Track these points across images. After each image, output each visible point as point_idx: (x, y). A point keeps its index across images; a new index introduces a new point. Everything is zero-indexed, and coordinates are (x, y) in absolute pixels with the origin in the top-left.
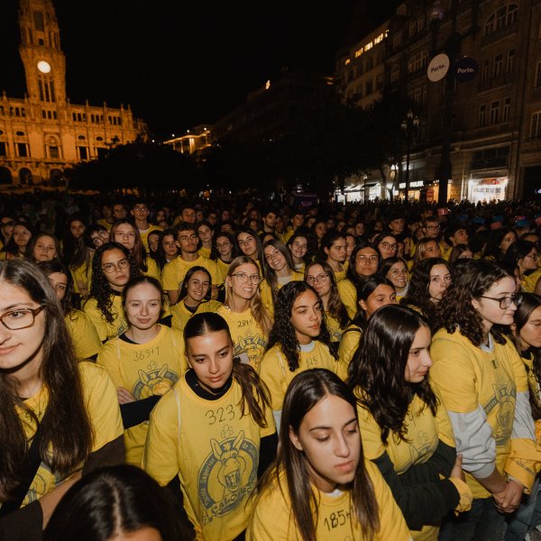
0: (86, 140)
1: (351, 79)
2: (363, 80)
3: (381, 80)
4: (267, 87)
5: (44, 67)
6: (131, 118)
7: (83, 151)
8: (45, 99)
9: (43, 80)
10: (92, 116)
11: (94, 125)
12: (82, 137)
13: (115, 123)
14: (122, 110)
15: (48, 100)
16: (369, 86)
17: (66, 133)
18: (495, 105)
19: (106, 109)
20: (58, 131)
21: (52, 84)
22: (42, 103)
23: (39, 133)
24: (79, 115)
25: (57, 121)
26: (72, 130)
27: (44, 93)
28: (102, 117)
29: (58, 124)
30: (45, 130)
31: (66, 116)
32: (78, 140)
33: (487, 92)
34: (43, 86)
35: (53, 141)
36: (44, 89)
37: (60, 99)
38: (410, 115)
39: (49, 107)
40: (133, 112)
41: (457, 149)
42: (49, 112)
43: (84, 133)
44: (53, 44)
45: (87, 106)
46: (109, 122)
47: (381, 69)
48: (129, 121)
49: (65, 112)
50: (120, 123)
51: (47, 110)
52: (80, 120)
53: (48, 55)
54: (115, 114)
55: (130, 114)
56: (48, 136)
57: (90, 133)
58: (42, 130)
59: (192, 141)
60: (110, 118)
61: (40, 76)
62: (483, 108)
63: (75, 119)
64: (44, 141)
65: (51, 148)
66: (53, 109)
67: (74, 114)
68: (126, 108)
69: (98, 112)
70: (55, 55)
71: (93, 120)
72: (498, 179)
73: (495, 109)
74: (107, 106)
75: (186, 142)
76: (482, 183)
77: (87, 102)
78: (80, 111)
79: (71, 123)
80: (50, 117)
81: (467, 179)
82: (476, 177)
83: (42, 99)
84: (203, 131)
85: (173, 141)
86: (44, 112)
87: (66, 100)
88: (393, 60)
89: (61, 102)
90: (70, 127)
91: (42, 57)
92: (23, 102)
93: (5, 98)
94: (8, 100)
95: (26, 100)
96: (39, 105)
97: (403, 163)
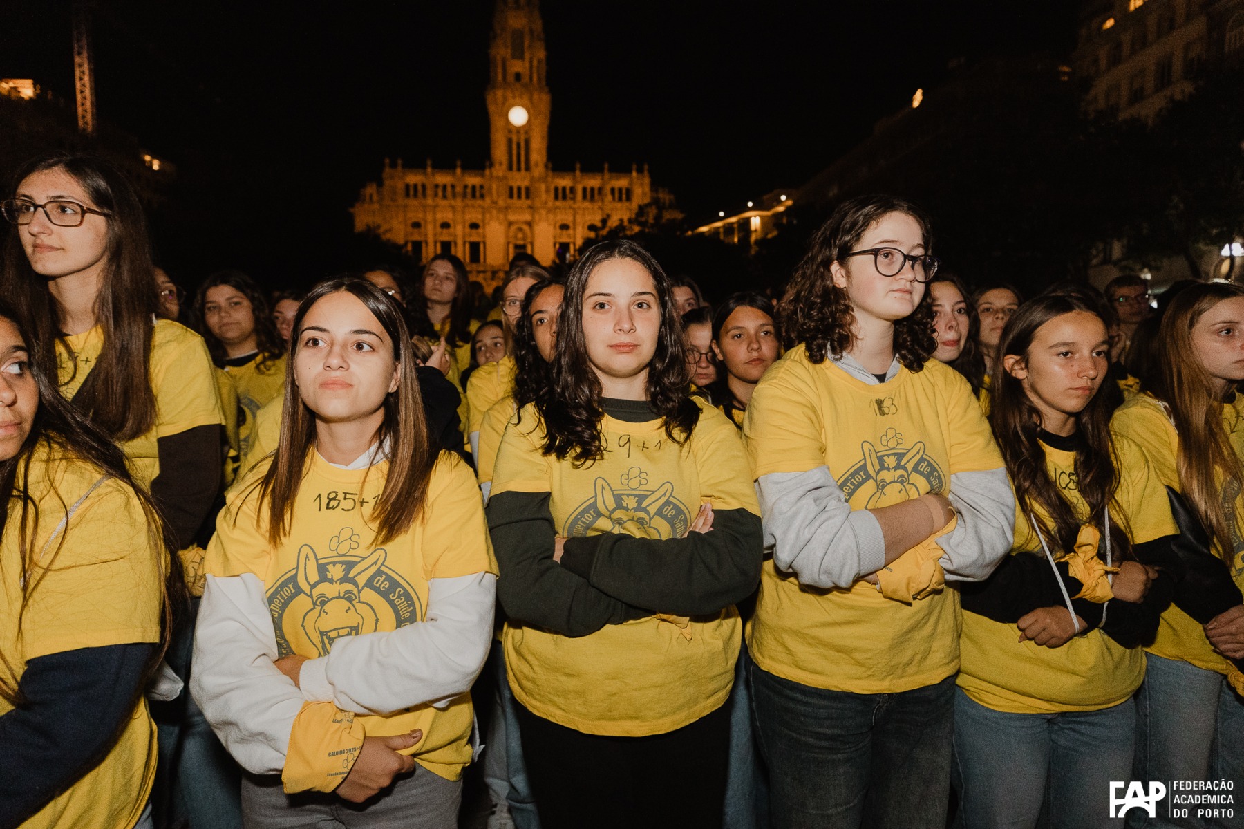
0: (571, 232)
1: (1115, 59)
3: (1196, 51)
4: (916, 104)
5: (518, 116)
6: (647, 189)
7: (563, 248)
8: (515, 167)
9: (514, 138)
10: (584, 189)
11: (587, 204)
12: (564, 227)
13: (620, 199)
14: (634, 174)
15: (519, 169)
16: (1163, 69)
17: (540, 220)
19: (607, 175)
20: (528, 217)
21: (527, 142)
22: (510, 174)
23: (500, 224)
24: (564, 189)
25: (529, 202)
26: (551, 217)
27: (515, 159)
28: (600, 189)
29: (530, 207)
30: (512, 218)
31: (543, 194)
32: (559, 231)
34: (514, 147)
35: (520, 235)
36: (515, 152)
37: (537, 165)
39: (520, 180)
40: (651, 177)
42: (519, 189)
43: (568, 219)
44: (535, 79)
45: (578, 173)
46: (610, 197)
48: (644, 194)
49: (543, 187)
50: (629, 199)
51: (515, 184)
52: (564, 197)
53: (526, 97)
54: (622, 183)
55: (647, 180)
56: (514, 228)
57: (579, 218)
58: (506, 219)
59: (756, 222)
60: (613, 190)
61: (510, 131)
63: (556, 198)
64: (507, 236)
65: (517, 247)
66: (524, 183)
67: (556, 189)
68: (640, 171)
69: (593, 182)
70: (536, 97)
71: (584, 197)
74: (611, 170)
75: (745, 225)
77: (578, 166)
78: (565, 182)
79: (550, 204)
80: (519, 197)
83: (510, 168)
84: (780, 202)
85: (719, 224)
86: (511, 189)
87: (546, 166)
89: (538, 171)
90: (549, 211)
91: (518, 100)
92: (483, 176)
93: (458, 171)
94: (463, 174)
95: (487, 172)
96: (505, 178)
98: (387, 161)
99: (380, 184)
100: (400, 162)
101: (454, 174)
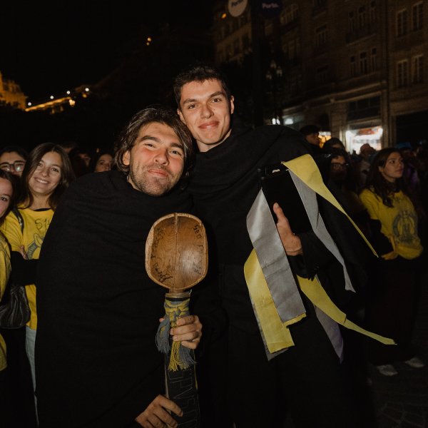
18: (363, 55)
33: (354, 43)
38: (273, 65)
41: (332, 101)
59: (72, 103)
62: (353, 59)
72: (373, 129)
73: (363, 60)
76: (360, 134)
81: (344, 130)
82: (353, 128)
97: (284, 117)
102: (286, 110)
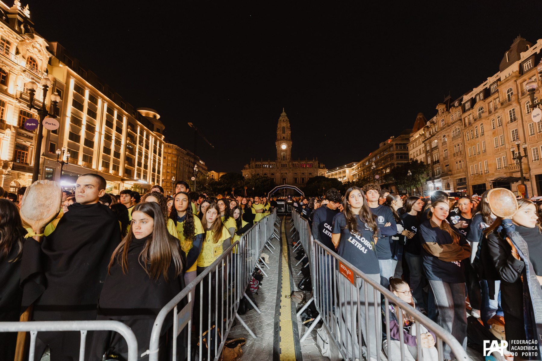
0: (297, 175)
1: (414, 148)
2: (418, 148)
3: (424, 149)
5: (284, 147)
7: (296, 179)
8: (283, 159)
10: (301, 165)
11: (301, 168)
13: (310, 166)
16: (420, 150)
17: (289, 172)
19: (307, 161)
20: (286, 172)
22: (282, 161)
23: (279, 173)
27: (283, 157)
28: (305, 164)
29: (287, 169)
30: (282, 172)
31: (290, 166)
32: (294, 175)
35: (284, 176)
37: (288, 159)
39: (284, 162)
42: (284, 164)
43: (297, 172)
44: (288, 138)
45: (299, 160)
47: (423, 145)
48: (316, 165)
49: (290, 164)
50: (313, 166)
52: (296, 166)
53: (286, 142)
54: (311, 162)
55: (317, 161)
56: (282, 174)
59: (347, 171)
60: (308, 164)
61: (282, 151)
62: (457, 163)
63: (294, 166)
64: (281, 177)
65: (283, 179)
67: (293, 164)
68: (315, 159)
69: (303, 163)
70: (288, 142)
74: (308, 159)
75: (344, 172)
78: (296, 163)
79: (292, 168)
80: (284, 167)
84: (354, 166)
85: (337, 171)
86: (282, 164)
87: (291, 159)
88: (426, 142)
90: (291, 170)
91: (284, 143)
92: (275, 162)
93: (269, 161)
94: (270, 161)
95: (276, 161)
96: (280, 162)
97: (435, 183)
98: (251, 159)
99: (249, 165)
100: (255, 159)
101: (268, 162)
102: (435, 181)
